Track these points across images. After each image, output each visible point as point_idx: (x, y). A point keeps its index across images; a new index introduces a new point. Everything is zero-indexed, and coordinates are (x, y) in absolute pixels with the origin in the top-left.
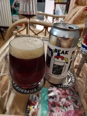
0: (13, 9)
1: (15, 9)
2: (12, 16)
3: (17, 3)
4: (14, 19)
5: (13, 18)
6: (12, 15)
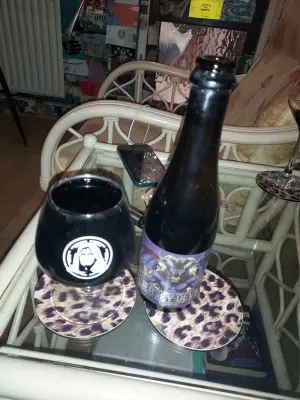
0: (70, 39)
2: (65, 62)
4: (71, 71)
6: (64, 57)
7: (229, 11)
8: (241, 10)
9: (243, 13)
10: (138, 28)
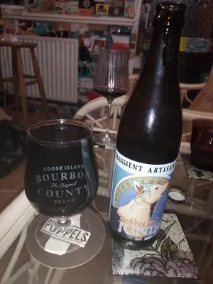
0: (83, 66)
1: (88, 65)
2: (79, 80)
3: (94, 53)
4: (82, 86)
5: (79, 84)
6: (79, 77)
7: (191, 46)
8: (200, 45)
9: (202, 47)
10: (128, 58)
